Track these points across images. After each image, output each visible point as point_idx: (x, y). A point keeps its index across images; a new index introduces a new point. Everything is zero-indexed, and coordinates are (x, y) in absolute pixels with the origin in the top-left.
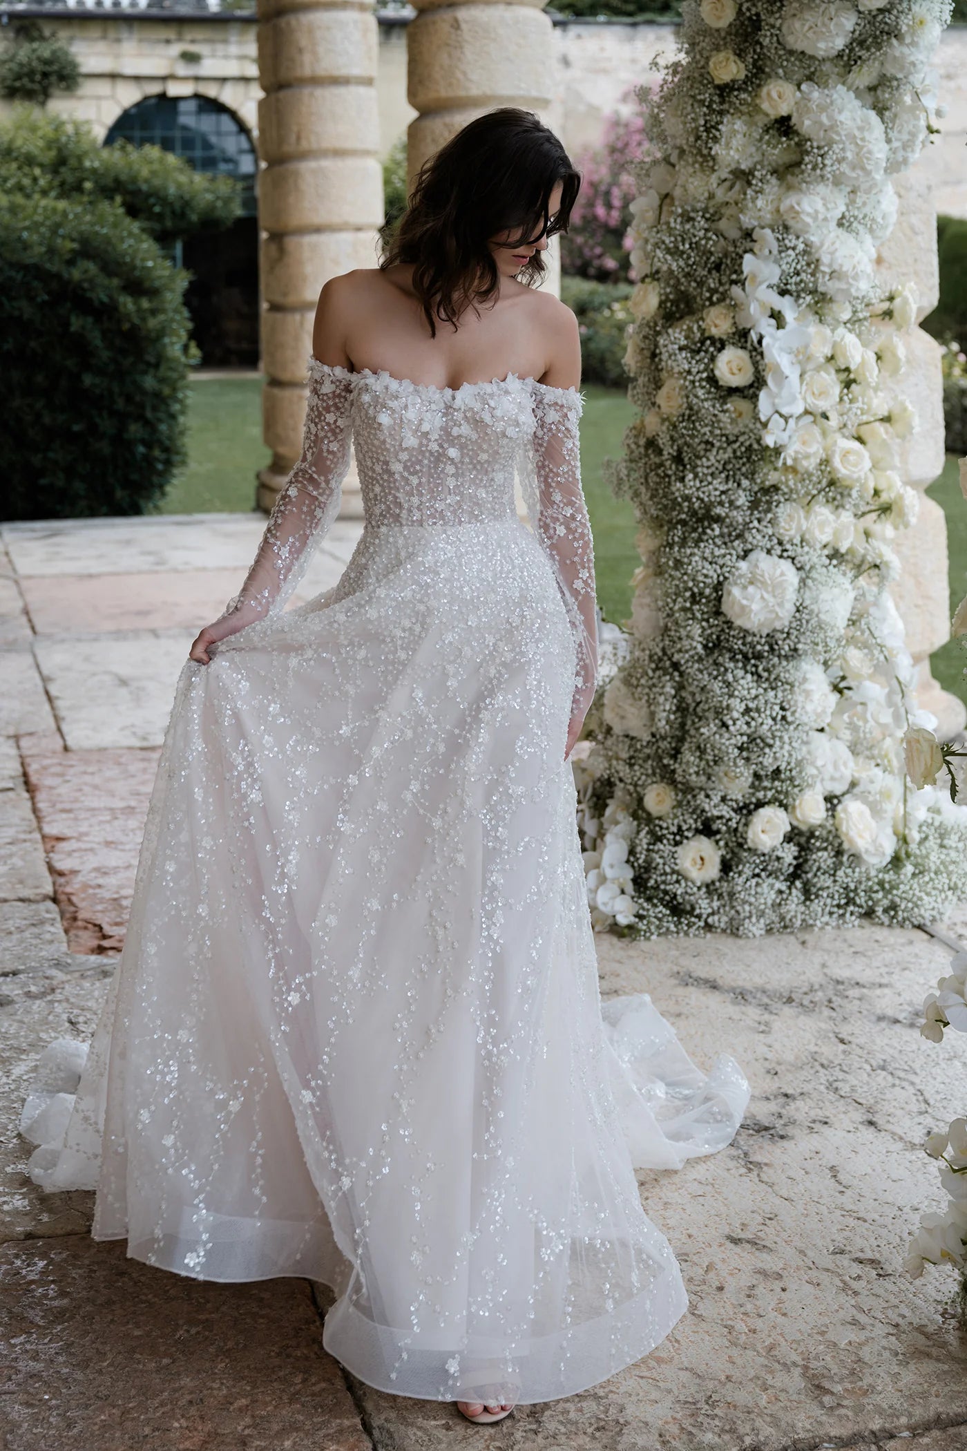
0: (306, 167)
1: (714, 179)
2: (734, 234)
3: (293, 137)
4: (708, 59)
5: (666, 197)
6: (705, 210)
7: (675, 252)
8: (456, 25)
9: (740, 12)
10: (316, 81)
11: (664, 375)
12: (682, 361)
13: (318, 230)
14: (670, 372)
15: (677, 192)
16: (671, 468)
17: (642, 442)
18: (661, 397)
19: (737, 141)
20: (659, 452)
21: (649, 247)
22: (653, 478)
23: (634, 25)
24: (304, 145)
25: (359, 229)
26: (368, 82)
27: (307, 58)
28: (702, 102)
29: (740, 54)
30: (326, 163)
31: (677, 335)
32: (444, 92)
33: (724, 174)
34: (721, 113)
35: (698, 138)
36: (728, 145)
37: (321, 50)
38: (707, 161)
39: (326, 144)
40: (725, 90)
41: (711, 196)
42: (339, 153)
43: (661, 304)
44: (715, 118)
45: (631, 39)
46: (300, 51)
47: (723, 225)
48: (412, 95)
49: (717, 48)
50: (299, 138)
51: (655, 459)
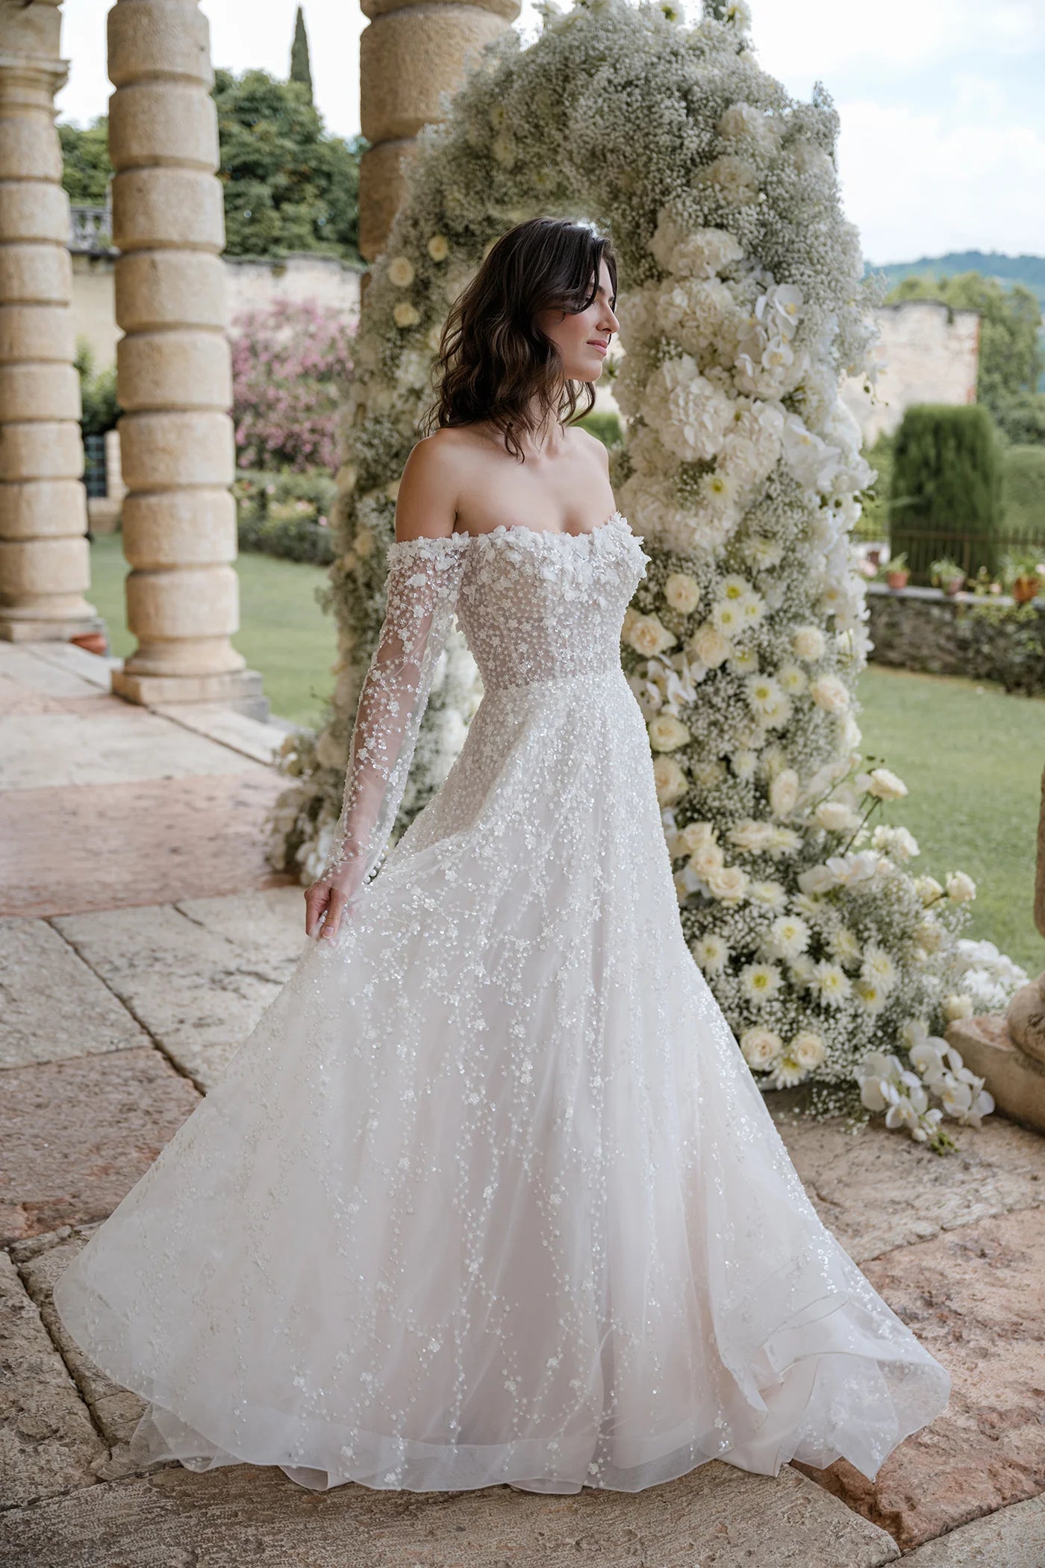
0: (19, 370)
1: (395, 395)
2: (408, 433)
3: (6, 347)
4: (392, 308)
5: (361, 407)
6: (389, 416)
7: (370, 445)
8: (153, 265)
9: (417, 276)
10: (24, 302)
11: (358, 529)
12: (373, 519)
13: (30, 420)
14: (364, 526)
15: (370, 403)
16: (363, 591)
17: (343, 574)
18: (357, 544)
19: (413, 368)
20: (354, 581)
21: (351, 441)
22: (351, 600)
23: (240, 263)
24: (16, 353)
25: (62, 420)
26: (64, 304)
27: (15, 283)
28: (389, 340)
29: (415, 305)
30: (35, 368)
31: (368, 502)
32: (145, 317)
33: (403, 390)
34: (402, 347)
35: (385, 364)
36: (406, 371)
37: (27, 277)
38: (391, 381)
39: (35, 352)
40: (404, 332)
41: (393, 406)
42: (44, 361)
43: (358, 481)
44: (397, 351)
45: (237, 274)
46: (10, 277)
47: (401, 426)
48: (120, 319)
49: (399, 300)
50: (11, 348)
51: (351, 586)
